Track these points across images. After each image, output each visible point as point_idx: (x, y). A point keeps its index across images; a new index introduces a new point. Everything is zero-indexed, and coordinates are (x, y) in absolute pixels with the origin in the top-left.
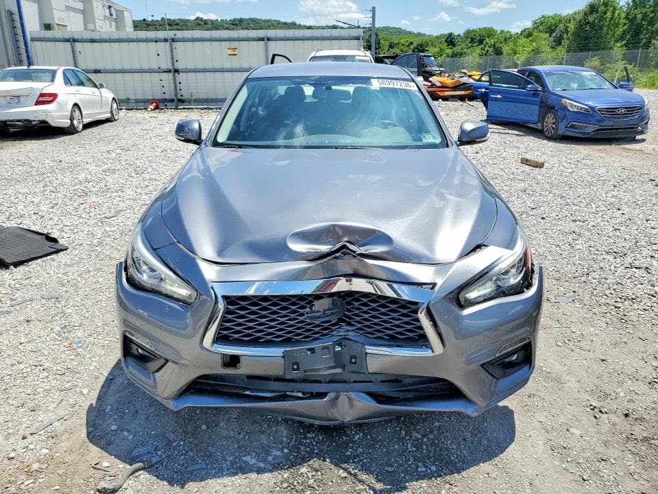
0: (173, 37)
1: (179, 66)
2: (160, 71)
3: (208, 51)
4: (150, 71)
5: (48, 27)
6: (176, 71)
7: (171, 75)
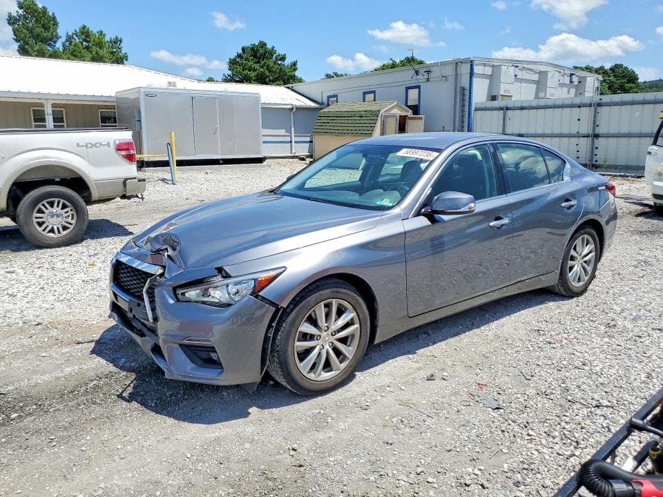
0: (599, 101)
1: (600, 130)
2: (578, 135)
3: (637, 114)
4: (570, 136)
5: (494, 98)
6: (596, 136)
7: (590, 139)
